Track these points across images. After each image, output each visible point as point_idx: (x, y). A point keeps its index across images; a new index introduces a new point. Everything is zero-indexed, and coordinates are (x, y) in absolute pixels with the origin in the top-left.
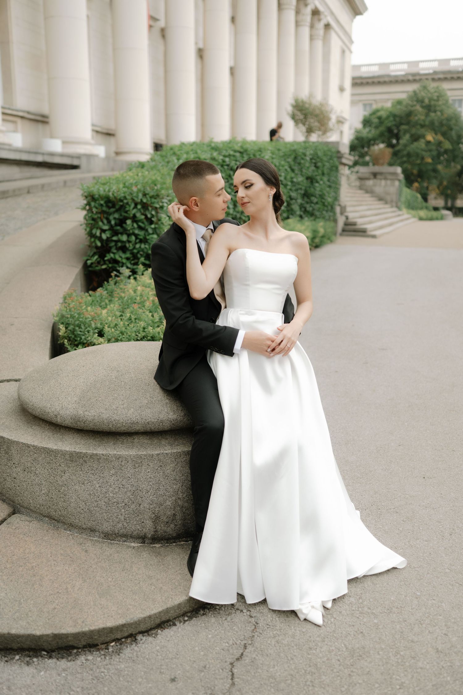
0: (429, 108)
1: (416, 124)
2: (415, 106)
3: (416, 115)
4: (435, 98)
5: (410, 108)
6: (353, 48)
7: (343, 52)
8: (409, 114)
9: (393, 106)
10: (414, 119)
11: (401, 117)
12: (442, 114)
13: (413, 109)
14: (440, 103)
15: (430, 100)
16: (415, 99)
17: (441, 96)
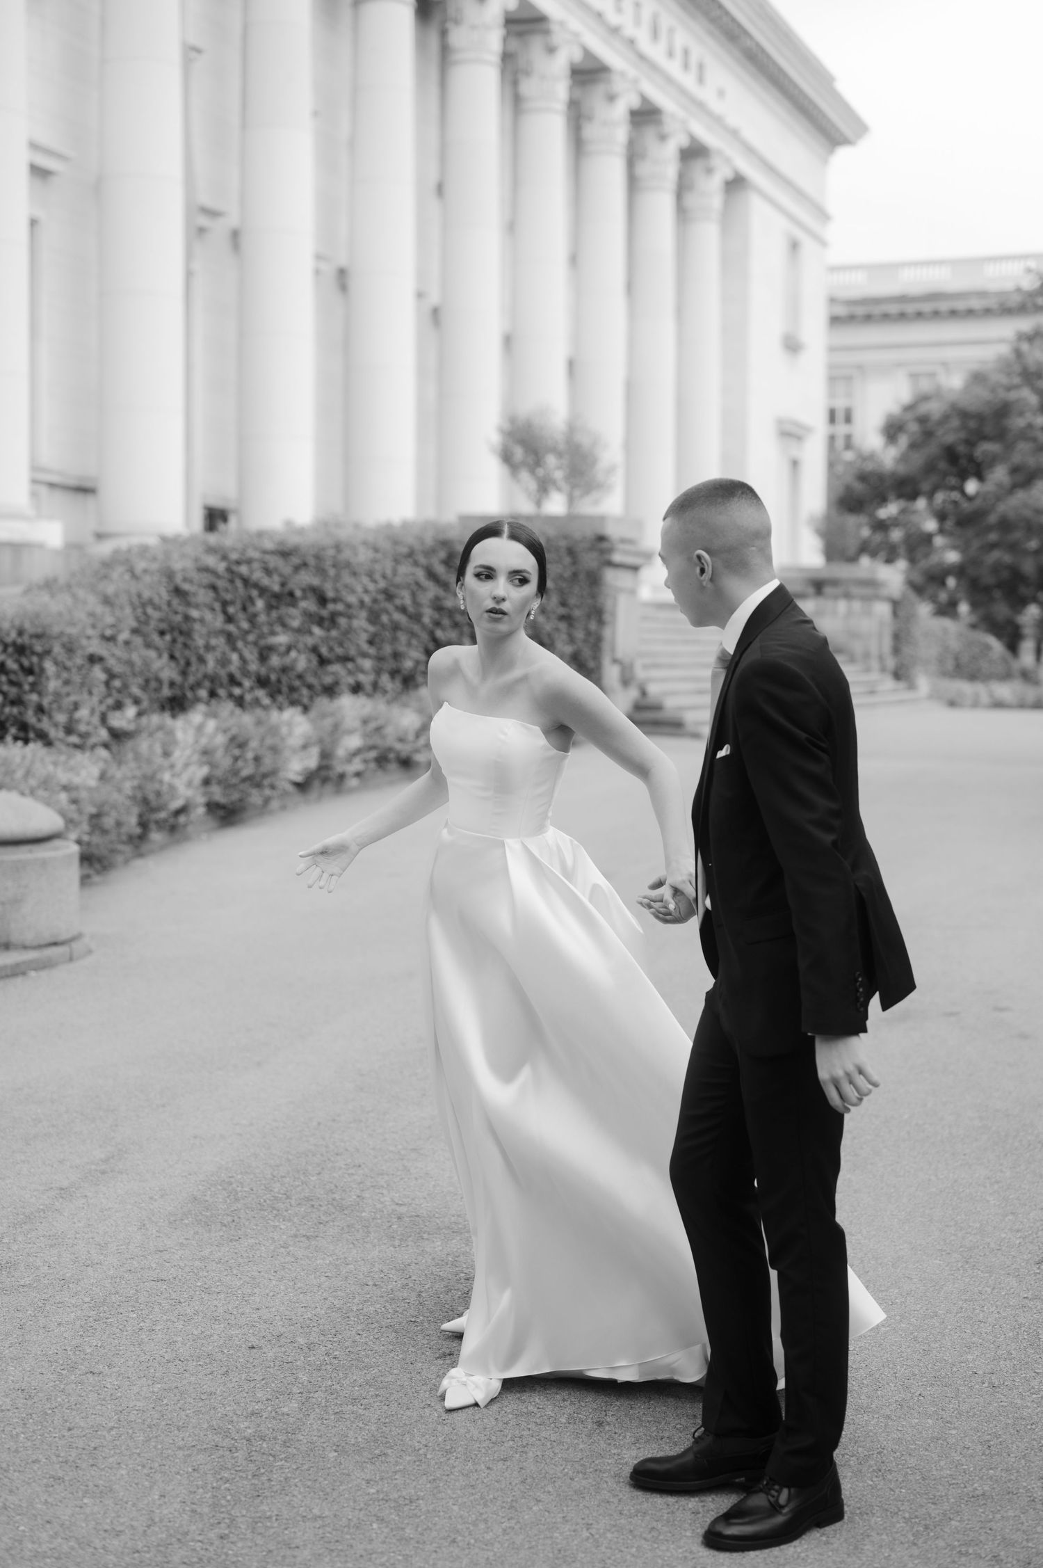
1: (1022, 438)
2: (1016, 387)
3: (1021, 414)
5: (1002, 394)
6: (831, 232)
7: (794, 246)
8: (1002, 411)
10: (1018, 423)
13: (1012, 395)
16: (1017, 368)
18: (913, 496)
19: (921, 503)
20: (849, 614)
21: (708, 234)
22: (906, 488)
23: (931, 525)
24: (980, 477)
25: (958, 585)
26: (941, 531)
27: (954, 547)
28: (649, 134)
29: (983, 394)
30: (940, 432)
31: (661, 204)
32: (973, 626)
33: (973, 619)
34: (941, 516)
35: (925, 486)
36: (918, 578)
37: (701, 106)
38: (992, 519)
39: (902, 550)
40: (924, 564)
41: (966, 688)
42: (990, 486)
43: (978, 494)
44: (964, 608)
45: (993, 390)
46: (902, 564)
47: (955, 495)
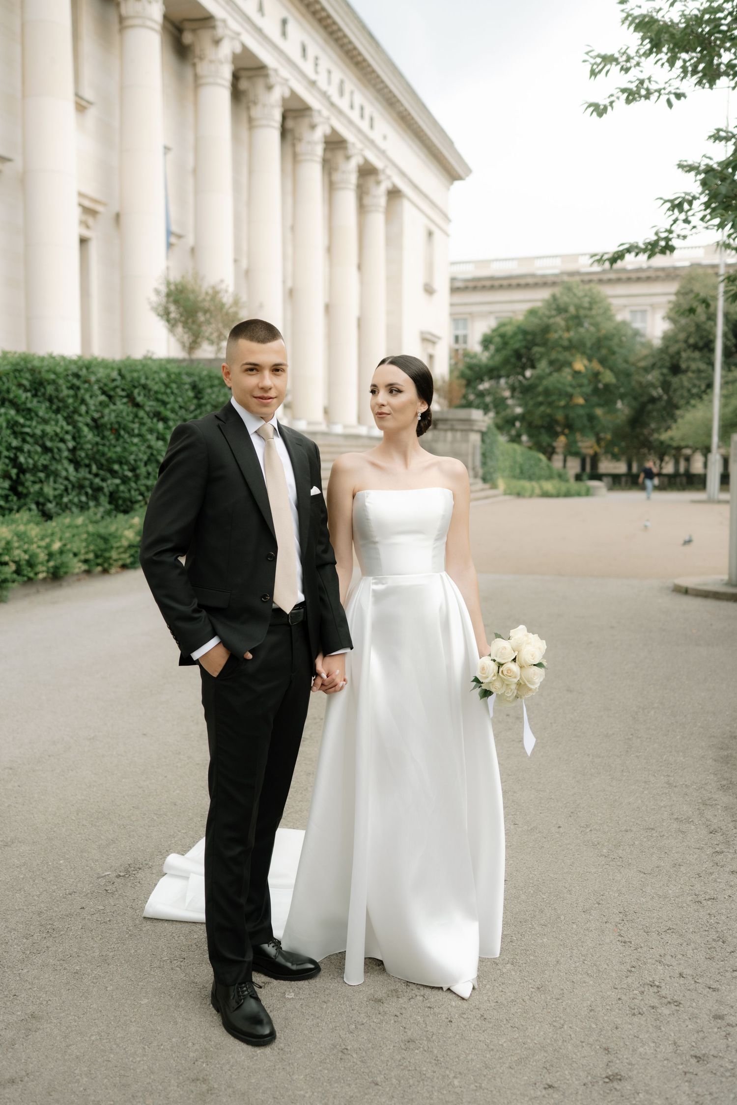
0: (577, 320)
1: (556, 345)
2: (554, 316)
3: (556, 331)
4: (586, 305)
5: (545, 320)
7: (430, 234)
8: (546, 329)
9: (526, 317)
10: (553, 336)
11: (534, 334)
12: (598, 330)
13: (552, 321)
14: (594, 312)
15: (578, 307)
16: (554, 306)
17: (594, 302)
18: (499, 377)
19: (503, 381)
20: (454, 441)
21: (377, 220)
22: (493, 373)
23: (507, 394)
24: (533, 367)
25: (521, 426)
26: (512, 397)
27: (520, 405)
28: (340, 156)
29: (536, 321)
30: (512, 342)
31: (348, 199)
32: (530, 448)
33: (530, 444)
34: (513, 389)
35: (503, 372)
36: (499, 421)
37: (372, 142)
38: (540, 389)
39: (491, 406)
40: (503, 414)
41: (527, 484)
42: (538, 371)
43: (532, 376)
44: (524, 438)
45: (540, 319)
46: (491, 414)
47: (520, 378)
